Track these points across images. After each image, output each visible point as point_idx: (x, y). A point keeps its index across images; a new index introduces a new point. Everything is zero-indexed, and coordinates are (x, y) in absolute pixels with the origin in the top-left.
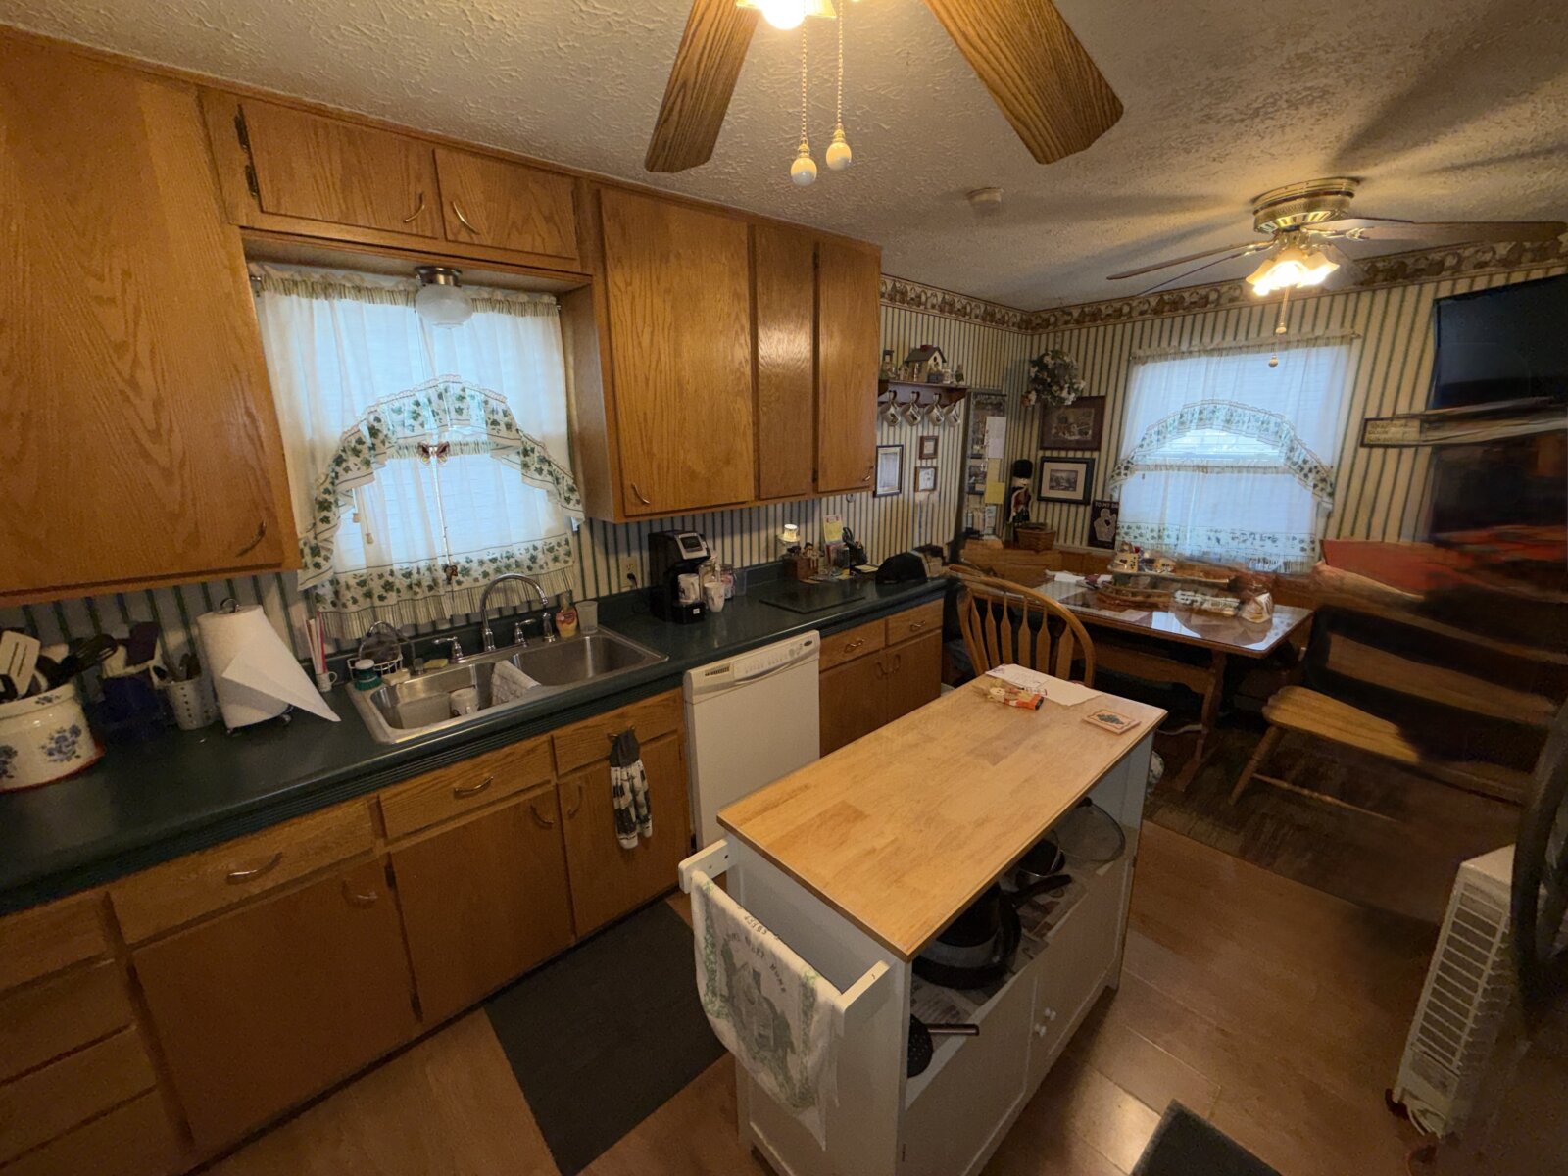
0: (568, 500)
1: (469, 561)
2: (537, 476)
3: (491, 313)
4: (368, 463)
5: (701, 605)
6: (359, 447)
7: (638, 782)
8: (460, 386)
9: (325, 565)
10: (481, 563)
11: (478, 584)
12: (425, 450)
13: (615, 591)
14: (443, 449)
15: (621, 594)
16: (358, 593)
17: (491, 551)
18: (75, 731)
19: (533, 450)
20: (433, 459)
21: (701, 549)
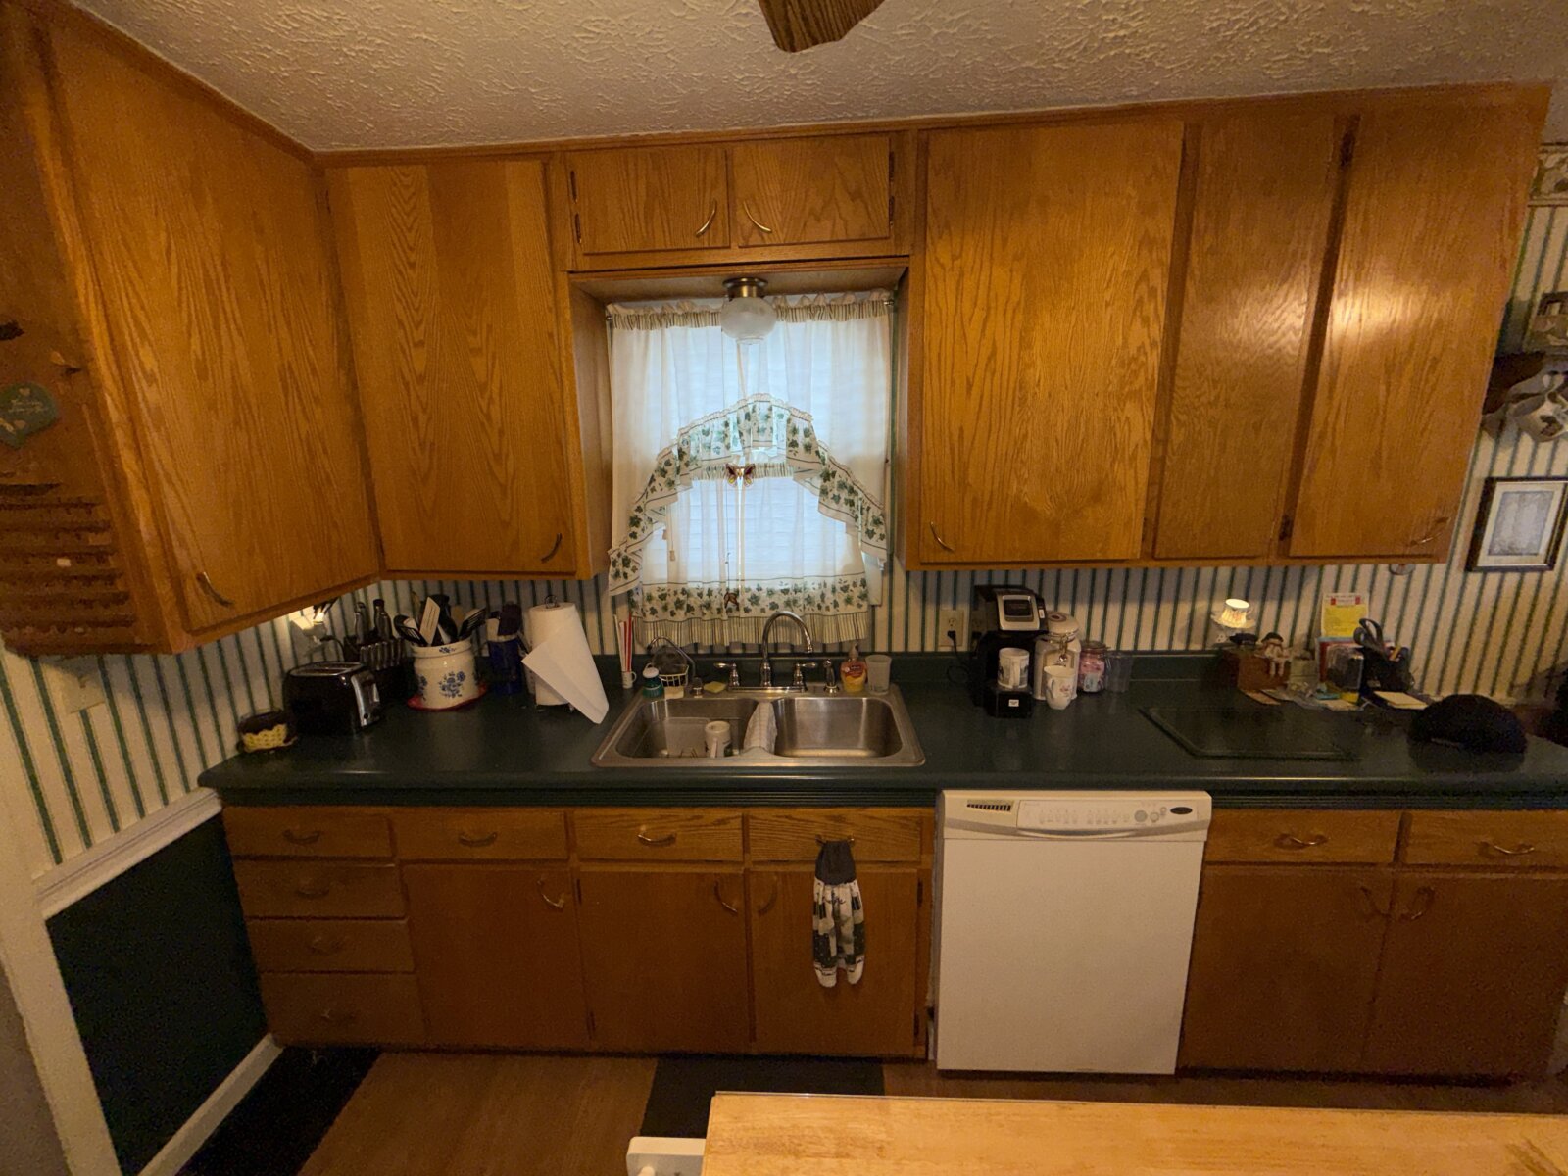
0: (870, 534)
1: (759, 589)
2: (834, 505)
3: (809, 322)
4: (671, 484)
5: (1025, 697)
6: (667, 468)
7: (846, 909)
8: (767, 405)
9: (632, 576)
10: (771, 593)
11: (763, 615)
12: (732, 472)
13: (929, 648)
14: (749, 471)
15: (935, 653)
16: (657, 605)
17: (785, 581)
18: (461, 676)
19: (834, 474)
20: (740, 481)
21: (1032, 620)
